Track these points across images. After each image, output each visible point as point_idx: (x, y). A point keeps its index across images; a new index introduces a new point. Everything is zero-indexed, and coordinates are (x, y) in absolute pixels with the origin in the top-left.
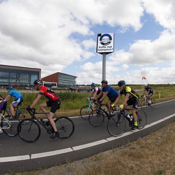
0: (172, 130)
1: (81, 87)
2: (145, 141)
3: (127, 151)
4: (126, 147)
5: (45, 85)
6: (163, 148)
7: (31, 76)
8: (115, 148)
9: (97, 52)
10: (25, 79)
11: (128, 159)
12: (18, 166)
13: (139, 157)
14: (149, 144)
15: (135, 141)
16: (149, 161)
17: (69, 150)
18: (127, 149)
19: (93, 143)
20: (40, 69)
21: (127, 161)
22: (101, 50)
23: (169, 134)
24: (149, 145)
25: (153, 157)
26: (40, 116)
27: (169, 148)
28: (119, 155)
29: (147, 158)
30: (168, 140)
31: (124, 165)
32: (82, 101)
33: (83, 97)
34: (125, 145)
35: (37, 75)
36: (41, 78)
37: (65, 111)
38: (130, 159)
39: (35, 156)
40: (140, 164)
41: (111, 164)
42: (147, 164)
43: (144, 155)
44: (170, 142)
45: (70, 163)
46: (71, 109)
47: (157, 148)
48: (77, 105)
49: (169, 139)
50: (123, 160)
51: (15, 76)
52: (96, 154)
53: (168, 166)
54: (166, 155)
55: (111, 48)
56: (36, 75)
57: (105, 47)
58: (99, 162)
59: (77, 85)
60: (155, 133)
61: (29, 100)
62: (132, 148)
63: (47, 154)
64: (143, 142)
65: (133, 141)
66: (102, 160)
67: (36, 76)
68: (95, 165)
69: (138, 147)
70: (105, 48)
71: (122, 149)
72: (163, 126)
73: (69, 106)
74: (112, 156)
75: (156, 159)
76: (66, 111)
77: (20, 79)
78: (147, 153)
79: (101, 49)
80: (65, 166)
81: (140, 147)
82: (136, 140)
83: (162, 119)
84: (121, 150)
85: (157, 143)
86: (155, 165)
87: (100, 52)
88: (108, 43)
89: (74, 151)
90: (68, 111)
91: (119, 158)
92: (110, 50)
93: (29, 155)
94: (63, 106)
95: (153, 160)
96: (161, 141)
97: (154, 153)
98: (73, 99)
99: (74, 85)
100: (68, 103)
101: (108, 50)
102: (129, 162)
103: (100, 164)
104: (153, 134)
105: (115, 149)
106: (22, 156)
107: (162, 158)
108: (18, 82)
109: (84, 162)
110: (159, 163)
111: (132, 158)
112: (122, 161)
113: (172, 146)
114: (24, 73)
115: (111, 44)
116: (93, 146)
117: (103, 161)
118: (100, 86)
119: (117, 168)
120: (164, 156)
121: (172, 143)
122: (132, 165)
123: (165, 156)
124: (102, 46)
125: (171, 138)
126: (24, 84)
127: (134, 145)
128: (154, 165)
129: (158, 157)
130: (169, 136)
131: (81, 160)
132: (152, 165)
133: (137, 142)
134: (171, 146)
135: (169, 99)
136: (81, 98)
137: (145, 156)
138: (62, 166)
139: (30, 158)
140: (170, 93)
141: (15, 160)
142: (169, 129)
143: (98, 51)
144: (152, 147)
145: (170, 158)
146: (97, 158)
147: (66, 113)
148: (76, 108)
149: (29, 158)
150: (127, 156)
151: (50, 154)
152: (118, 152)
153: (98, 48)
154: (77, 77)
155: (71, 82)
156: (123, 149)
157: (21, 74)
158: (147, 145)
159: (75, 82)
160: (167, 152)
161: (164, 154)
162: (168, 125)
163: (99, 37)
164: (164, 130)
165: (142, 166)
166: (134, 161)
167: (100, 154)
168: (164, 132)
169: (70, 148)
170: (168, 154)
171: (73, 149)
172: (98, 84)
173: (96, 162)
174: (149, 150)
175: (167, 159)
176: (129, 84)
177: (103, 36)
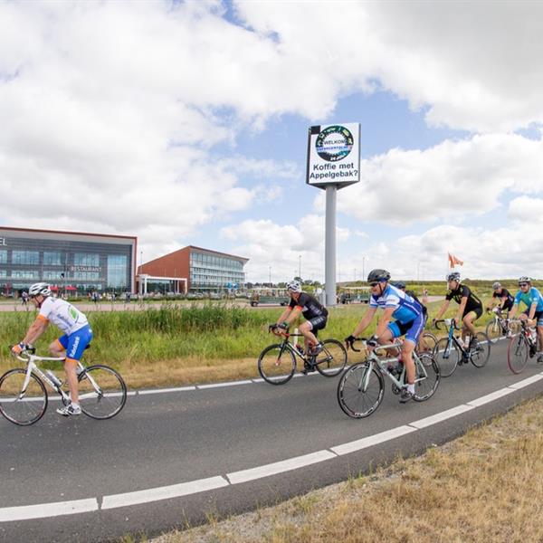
0: (536, 421)
1: (259, 289)
2: (450, 455)
3: (393, 485)
5: (151, 287)
6: (503, 477)
7: (106, 259)
8: (357, 477)
9: (308, 182)
10: (90, 269)
11: (395, 510)
12: (62, 532)
13: (429, 504)
14: (460, 464)
15: (418, 456)
16: (460, 519)
17: (216, 482)
18: (395, 480)
20: (135, 238)
21: (390, 516)
22: (321, 176)
23: (525, 434)
24: (462, 469)
25: (471, 505)
26: (133, 381)
27: (524, 479)
28: (368, 497)
29: (454, 507)
30: (521, 452)
31: (383, 529)
34: (387, 469)
35: (125, 257)
36: (138, 264)
37: (208, 365)
38: (402, 512)
39: (113, 502)
40: (432, 528)
41: (343, 526)
42: (452, 527)
43: (444, 498)
44: (527, 458)
45: (219, 521)
46: (227, 358)
47: (485, 479)
48: (246, 344)
49: (524, 449)
50: (380, 514)
51: (59, 261)
52: (298, 495)
53: (517, 534)
54: (513, 501)
55: (352, 170)
56: (121, 257)
57: (334, 167)
58: (305, 519)
59: (249, 285)
60: (480, 432)
61: (100, 332)
62: (407, 477)
63: (150, 495)
64: (444, 458)
65: (414, 457)
66: (314, 514)
67: (121, 260)
68: (292, 530)
69: (426, 475)
70: (332, 171)
71: (377, 479)
72: (508, 408)
73: (221, 349)
74: (346, 500)
75: (481, 512)
76: (213, 365)
77: (73, 269)
78: (454, 493)
79: (319, 172)
80: (204, 532)
81: (433, 474)
82: (421, 452)
83: (507, 387)
84: (375, 482)
85: (488, 464)
86: (476, 532)
87: (319, 181)
88: (342, 153)
89: (232, 488)
90: (219, 364)
91: (367, 507)
92: (347, 174)
93: (95, 499)
94: (205, 349)
95: (473, 515)
96: (500, 456)
97: (476, 494)
98: (235, 328)
99: (238, 286)
100: (220, 339)
101: (341, 174)
103: (307, 524)
104: (476, 433)
105: (355, 481)
106: (74, 502)
107: (498, 508)
108: (69, 279)
109: (260, 518)
110: (490, 526)
111: (408, 507)
112: (375, 518)
113: (532, 474)
114: (87, 253)
115: (352, 158)
116: (290, 469)
117: (318, 515)
118: (321, 287)
119: (359, 537)
120: (505, 502)
121: (532, 462)
122: (405, 529)
123: (510, 505)
124: (323, 162)
125: (532, 447)
126: (84, 285)
127: (416, 467)
128: (472, 530)
129: (488, 507)
130: (526, 440)
131: (250, 513)
133: (424, 459)
134: (528, 471)
136: (258, 323)
137: (448, 503)
138: (193, 530)
139: (100, 506)
141: (55, 514)
143: (312, 180)
144: (471, 476)
145: (524, 511)
146: (300, 507)
147: (213, 371)
148: (245, 355)
149: (97, 508)
150: (390, 502)
152: (366, 491)
153: (311, 170)
154: (248, 260)
155: (231, 276)
156: (381, 481)
157: (76, 255)
158: (455, 468)
159: (242, 274)
160: (517, 489)
161: (507, 496)
162: (521, 407)
163: (314, 137)
164: (510, 423)
165: (437, 532)
166: (411, 516)
167: (311, 494)
168: (510, 427)
169: (220, 477)
170: (517, 496)
171: (228, 480)
172: (314, 281)
173: (296, 519)
174: (460, 484)
175: (515, 513)
176: (410, 280)
177: (326, 133)
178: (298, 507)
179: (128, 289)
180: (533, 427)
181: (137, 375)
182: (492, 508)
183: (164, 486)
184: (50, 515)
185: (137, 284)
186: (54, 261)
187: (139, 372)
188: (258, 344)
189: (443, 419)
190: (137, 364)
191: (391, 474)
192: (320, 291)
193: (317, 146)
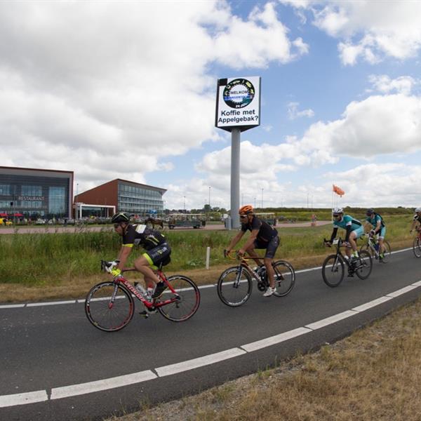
0: (410, 324)
1: (176, 214)
2: (340, 351)
3: (294, 377)
4: (291, 367)
5: (86, 213)
6: (385, 369)
7: (48, 190)
8: (265, 370)
10: (34, 199)
11: (297, 398)
13: (325, 392)
14: (350, 359)
15: (314, 352)
16: (351, 404)
17: (147, 375)
18: (296, 372)
19: (209, 356)
20: (72, 173)
21: (293, 402)
22: (228, 121)
23: (402, 334)
24: (351, 362)
25: (360, 392)
26: (72, 291)
27: (402, 372)
28: (274, 386)
29: (345, 394)
30: (399, 348)
31: (288, 413)
32: (180, 250)
33: (182, 240)
34: (289, 363)
35: (64, 188)
36: (75, 194)
37: (135, 278)
39: (60, 393)
40: (328, 411)
41: (254, 411)
42: (344, 411)
43: (338, 387)
44: (404, 354)
45: (150, 408)
47: (370, 371)
49: (401, 347)
50: (285, 401)
51: (8, 192)
52: (216, 385)
53: (398, 416)
54: (393, 389)
55: (253, 116)
56: (60, 188)
57: (238, 113)
58: (223, 405)
59: (167, 212)
60: (364, 333)
61: (44, 251)
62: (306, 370)
63: (91, 387)
64: (335, 354)
65: (311, 353)
66: (230, 402)
67: (60, 191)
68: (212, 414)
69: (322, 368)
70: (237, 116)
71: (281, 371)
72: (386, 314)
74: (256, 389)
75: (368, 398)
76: (139, 278)
77: (20, 198)
78: (345, 382)
79: (226, 117)
80: (138, 417)
81: (327, 367)
82: (317, 349)
83: (384, 296)
84: (279, 374)
85: (371, 358)
86: (365, 414)
87: (226, 124)
89: (159, 379)
91: (273, 395)
92: (249, 119)
93: (45, 391)
95: (361, 401)
96: (381, 352)
97: (363, 383)
99: (158, 212)
101: (244, 119)
102: (298, 407)
103: (224, 410)
104: (361, 333)
105: (263, 373)
106: (27, 393)
107: (382, 395)
108: (16, 206)
109: (184, 405)
110: (376, 409)
111: (308, 395)
112: (281, 404)
113: (408, 366)
114: (31, 185)
115: (254, 105)
116: (207, 364)
117: (233, 402)
118: (227, 213)
120: (388, 390)
121: (408, 357)
122: (306, 413)
123: (392, 392)
124: (229, 109)
126: (30, 212)
127: (312, 361)
128: (362, 413)
129: (374, 394)
130: (402, 339)
131: (176, 401)
132: (358, 414)
133: (319, 355)
134: (405, 364)
135: (401, 245)
137: (341, 391)
138: (129, 416)
139: (49, 397)
140: (404, 230)
141: (11, 405)
142: (401, 322)
143: (220, 124)
144: (358, 369)
145: (404, 397)
146: (218, 395)
150: (293, 391)
151: (99, 386)
152: (272, 381)
153: (219, 116)
154: (166, 190)
155: (152, 204)
156: (284, 372)
157: (23, 187)
158: (345, 362)
159: (162, 202)
160: (397, 379)
161: (389, 385)
162: (398, 312)
163: (222, 88)
164: (388, 325)
165: (333, 415)
166: (311, 402)
167: (226, 385)
168: (389, 328)
169: (150, 371)
170: (397, 385)
171: (156, 374)
172: (220, 208)
173: (214, 406)
174: (349, 375)
175: (396, 399)
176: (301, 207)
177: (232, 85)
178: (216, 395)
179: (66, 215)
180: (408, 328)
181: (76, 287)
182: (377, 395)
183: (102, 379)
184: (7, 405)
185: (74, 210)
186: (5, 192)
187: (77, 284)
188: (177, 260)
189: (333, 322)
190: (75, 277)
191: (292, 368)
192: (226, 216)
193: (224, 95)
